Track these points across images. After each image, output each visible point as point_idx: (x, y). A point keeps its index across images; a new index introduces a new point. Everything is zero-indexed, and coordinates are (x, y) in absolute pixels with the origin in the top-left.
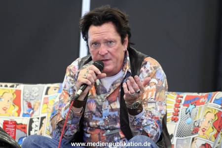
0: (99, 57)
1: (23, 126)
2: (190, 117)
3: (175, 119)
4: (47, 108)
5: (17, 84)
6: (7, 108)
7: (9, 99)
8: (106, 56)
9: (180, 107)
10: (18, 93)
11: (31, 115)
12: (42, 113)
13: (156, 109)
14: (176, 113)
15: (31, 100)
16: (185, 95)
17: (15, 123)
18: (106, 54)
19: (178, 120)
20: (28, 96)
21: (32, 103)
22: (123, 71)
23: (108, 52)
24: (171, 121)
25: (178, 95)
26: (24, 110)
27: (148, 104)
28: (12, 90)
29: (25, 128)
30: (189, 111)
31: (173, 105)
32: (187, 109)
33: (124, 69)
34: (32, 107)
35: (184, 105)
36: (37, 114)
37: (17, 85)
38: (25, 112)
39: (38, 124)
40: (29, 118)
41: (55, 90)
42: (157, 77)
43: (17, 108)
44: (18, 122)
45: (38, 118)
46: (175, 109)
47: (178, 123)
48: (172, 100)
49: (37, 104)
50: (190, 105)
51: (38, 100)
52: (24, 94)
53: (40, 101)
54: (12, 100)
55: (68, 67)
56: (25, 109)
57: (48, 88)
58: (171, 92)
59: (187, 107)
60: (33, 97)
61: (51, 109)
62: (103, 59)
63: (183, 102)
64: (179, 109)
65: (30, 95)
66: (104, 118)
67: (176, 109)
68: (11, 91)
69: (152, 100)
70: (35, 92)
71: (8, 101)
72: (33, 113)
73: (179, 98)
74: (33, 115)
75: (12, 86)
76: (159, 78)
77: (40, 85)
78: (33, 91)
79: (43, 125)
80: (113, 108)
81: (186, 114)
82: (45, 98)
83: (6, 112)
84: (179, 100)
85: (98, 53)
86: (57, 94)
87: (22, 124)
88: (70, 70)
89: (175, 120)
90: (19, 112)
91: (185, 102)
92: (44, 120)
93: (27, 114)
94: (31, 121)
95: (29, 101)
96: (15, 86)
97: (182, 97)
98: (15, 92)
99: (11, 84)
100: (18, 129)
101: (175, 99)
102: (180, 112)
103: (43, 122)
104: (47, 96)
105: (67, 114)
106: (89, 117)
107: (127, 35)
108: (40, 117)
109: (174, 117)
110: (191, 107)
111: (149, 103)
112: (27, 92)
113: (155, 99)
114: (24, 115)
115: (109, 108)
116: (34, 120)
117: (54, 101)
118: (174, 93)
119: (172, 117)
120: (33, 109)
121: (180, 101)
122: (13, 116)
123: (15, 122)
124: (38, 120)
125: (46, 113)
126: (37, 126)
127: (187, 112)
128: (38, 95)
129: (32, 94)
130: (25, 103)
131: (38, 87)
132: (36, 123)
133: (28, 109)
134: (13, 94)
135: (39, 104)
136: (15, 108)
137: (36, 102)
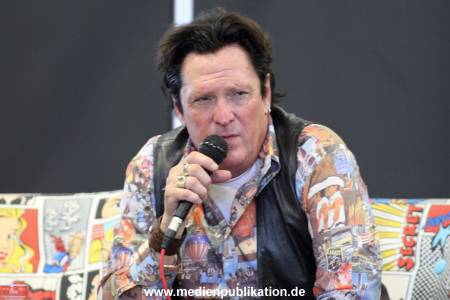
0: (213, 129)
1: (46, 296)
2: (443, 257)
4: (102, 249)
5: (29, 195)
6: (6, 254)
7: (11, 233)
8: (229, 127)
9: (416, 235)
10: (31, 216)
11: (64, 269)
12: (90, 263)
14: (409, 250)
15: (62, 231)
16: (427, 205)
18: (231, 121)
19: (413, 265)
20: (55, 223)
21: (66, 239)
23: (235, 115)
24: (396, 268)
25: (412, 205)
26: (46, 257)
27: (334, 239)
28: (16, 210)
29: (51, 299)
30: (439, 243)
31: (401, 230)
32: (434, 238)
33: (262, 155)
34: (67, 248)
35: (426, 229)
36: (79, 266)
37: (28, 198)
38: (50, 262)
39: (82, 288)
40: (60, 276)
41: (118, 205)
43: (30, 253)
44: (35, 287)
45: (82, 275)
46: (404, 240)
47: (414, 273)
48: (396, 218)
49: (77, 241)
50: (441, 228)
51: (80, 232)
52: (44, 219)
53: (84, 233)
54: (19, 233)
56: (50, 256)
57: (102, 203)
58: (394, 200)
59: (433, 234)
60: (67, 225)
62: (224, 134)
63: (423, 222)
64: (415, 238)
65: (60, 220)
66: (227, 277)
67: (408, 238)
68: (14, 212)
69: (340, 226)
70: (71, 211)
71: (9, 237)
72: (68, 263)
73: (415, 214)
74: (69, 268)
75: (17, 202)
76: (344, 171)
77: (82, 196)
78: (67, 211)
79: (94, 291)
80: (246, 253)
81: (433, 249)
82: (96, 227)
83: (4, 264)
84: (413, 218)
85: (211, 120)
87: (43, 290)
88: (136, 169)
89: (406, 265)
90: (35, 261)
91: (428, 222)
92: (96, 278)
93: (55, 265)
94: (65, 283)
96: (24, 200)
97: (421, 211)
98: (24, 216)
99: (14, 197)
101: (405, 215)
102: (419, 244)
103: (93, 283)
104: (99, 221)
106: (192, 277)
108: (86, 272)
109: (405, 258)
110: (443, 233)
111: (333, 235)
112: (52, 212)
113: (346, 223)
114: (48, 269)
115: (238, 252)
116: (71, 279)
118: (401, 201)
119: (400, 260)
120: (68, 254)
121: (417, 221)
122: (21, 272)
124: (81, 279)
125: (99, 261)
126: (78, 294)
127: (434, 245)
128: (79, 220)
129: (64, 218)
130: (49, 240)
131: (78, 201)
132: (78, 287)
133: (56, 253)
134: (19, 220)
135: (83, 240)
136: (25, 253)
137: (75, 237)
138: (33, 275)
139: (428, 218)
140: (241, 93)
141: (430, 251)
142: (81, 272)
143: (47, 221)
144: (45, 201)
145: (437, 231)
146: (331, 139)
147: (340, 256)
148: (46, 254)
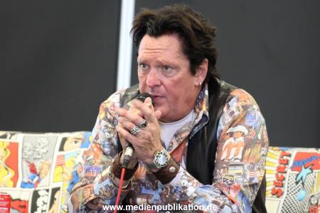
1: (22, 204)
2: (303, 189)
3: (277, 193)
4: (63, 173)
5: (13, 132)
9: (286, 172)
10: (13, 147)
11: (35, 185)
12: (54, 182)
13: (244, 176)
14: (280, 183)
15: (35, 159)
16: (294, 152)
17: (9, 199)
19: (282, 194)
20: (30, 153)
21: (38, 165)
22: (195, 111)
23: (162, 83)
24: (270, 195)
25: (283, 151)
26: (23, 177)
27: (230, 168)
28: (3, 142)
29: (25, 207)
30: (302, 179)
31: (275, 169)
32: (298, 175)
33: (197, 110)
34: (38, 171)
35: (293, 169)
36: (47, 183)
37: (12, 135)
38: (26, 181)
39: (48, 200)
40: (33, 190)
41: (76, 142)
42: (246, 123)
43: (12, 173)
44: (14, 197)
45: (48, 190)
46: (277, 176)
47: (282, 199)
49: (45, 167)
50: (303, 168)
51: (48, 160)
52: (23, 150)
53: (50, 161)
55: (102, 104)
56: (25, 176)
57: (64, 140)
58: (271, 147)
59: (297, 172)
60: (39, 154)
61: (70, 174)
63: (291, 164)
64: (284, 175)
65: (34, 151)
67: (280, 174)
68: (1, 144)
69: (237, 161)
70: (42, 145)
72: (38, 182)
73: (285, 158)
75: (4, 137)
76: (250, 125)
77: (51, 135)
78: (40, 145)
79: (56, 202)
81: (297, 183)
82: (59, 157)
84: (284, 160)
86: (78, 149)
87: (20, 200)
88: (106, 110)
90: (15, 179)
91: (294, 164)
92: (58, 192)
93: (29, 182)
94: (36, 196)
95: (31, 161)
96: (9, 136)
97: (290, 155)
98: (8, 147)
100: (13, 208)
101: (278, 158)
102: (287, 180)
103: (56, 196)
104: (62, 153)
105: (104, 189)
106: (136, 189)
107: (207, 60)
108: (50, 188)
109: (277, 188)
110: (305, 172)
111: (231, 165)
112: (29, 145)
113: (242, 160)
114: (24, 185)
116: (40, 193)
117: (74, 162)
118: (275, 148)
119: (273, 189)
120: (39, 175)
121: (287, 162)
122: (5, 186)
123: (9, 196)
124: (47, 193)
125: (60, 181)
126: (45, 203)
127: (298, 180)
128: (47, 151)
129: (37, 150)
130: (26, 165)
131: (48, 138)
132: (44, 198)
133: (30, 174)
134: (5, 150)
135: (50, 166)
136: (8, 173)
137: (43, 163)
138: (13, 189)
139: (294, 161)
140: (167, 67)
141: (295, 184)
142: (47, 188)
143: (25, 151)
144: (24, 137)
145: (300, 171)
146: (248, 101)
147: (233, 181)
148: (23, 174)
